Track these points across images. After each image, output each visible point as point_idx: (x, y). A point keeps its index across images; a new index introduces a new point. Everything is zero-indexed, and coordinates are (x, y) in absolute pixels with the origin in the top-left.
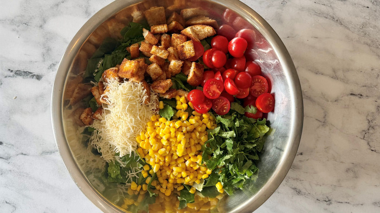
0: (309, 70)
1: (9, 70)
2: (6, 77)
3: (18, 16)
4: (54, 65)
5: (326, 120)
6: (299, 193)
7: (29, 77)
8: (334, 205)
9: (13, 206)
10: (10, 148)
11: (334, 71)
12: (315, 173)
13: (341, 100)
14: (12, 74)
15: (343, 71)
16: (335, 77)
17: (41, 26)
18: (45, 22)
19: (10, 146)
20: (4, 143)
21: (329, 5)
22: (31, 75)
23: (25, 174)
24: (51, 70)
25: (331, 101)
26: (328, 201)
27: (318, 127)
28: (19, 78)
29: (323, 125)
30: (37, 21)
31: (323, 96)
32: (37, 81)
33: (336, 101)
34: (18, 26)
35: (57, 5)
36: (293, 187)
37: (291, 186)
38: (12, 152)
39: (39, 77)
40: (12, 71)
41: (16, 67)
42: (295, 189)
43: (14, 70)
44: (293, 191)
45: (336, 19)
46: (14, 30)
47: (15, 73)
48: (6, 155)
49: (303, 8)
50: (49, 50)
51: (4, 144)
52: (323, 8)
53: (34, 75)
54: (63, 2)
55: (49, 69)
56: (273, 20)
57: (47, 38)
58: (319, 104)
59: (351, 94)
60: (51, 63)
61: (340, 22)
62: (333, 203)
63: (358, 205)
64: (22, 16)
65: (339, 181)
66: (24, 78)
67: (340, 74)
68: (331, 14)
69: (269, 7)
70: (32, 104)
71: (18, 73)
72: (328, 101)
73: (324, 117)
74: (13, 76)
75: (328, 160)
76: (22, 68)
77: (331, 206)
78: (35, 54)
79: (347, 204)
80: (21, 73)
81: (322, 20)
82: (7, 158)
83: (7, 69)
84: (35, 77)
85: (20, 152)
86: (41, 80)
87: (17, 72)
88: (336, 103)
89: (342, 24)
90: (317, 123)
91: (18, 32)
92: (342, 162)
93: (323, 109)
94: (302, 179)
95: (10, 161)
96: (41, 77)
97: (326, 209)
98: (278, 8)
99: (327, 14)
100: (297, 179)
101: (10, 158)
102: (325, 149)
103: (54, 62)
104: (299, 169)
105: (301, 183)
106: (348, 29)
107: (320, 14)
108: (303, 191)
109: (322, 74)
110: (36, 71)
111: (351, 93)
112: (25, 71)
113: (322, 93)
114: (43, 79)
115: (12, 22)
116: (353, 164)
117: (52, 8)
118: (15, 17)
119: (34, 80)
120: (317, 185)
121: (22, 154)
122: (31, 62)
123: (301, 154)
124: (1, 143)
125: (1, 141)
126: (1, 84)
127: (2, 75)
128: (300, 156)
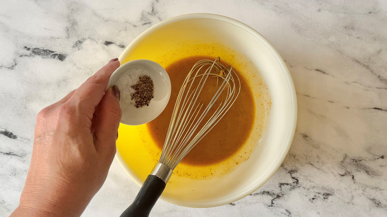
1: (26, 47)
2: (21, 56)
4: (80, 42)
6: (378, 204)
7: (49, 56)
10: (26, 143)
14: (28, 52)
19: (25, 141)
20: (18, 137)
22: (52, 54)
24: (76, 48)
28: (38, 58)
32: (59, 61)
36: (371, 197)
37: (369, 196)
38: (28, 148)
39: (61, 57)
40: (29, 49)
41: (34, 45)
42: (373, 200)
43: (31, 48)
44: (371, 202)
47: (33, 52)
48: (21, 152)
50: (74, 23)
51: (19, 139)
53: (56, 54)
55: (74, 47)
57: (72, 10)
60: (77, 40)
66: (43, 58)
70: (53, 89)
71: (36, 52)
74: (30, 55)
76: (41, 46)
78: (58, 28)
80: (40, 52)
82: (22, 156)
83: (23, 47)
84: (57, 56)
86: (64, 61)
87: (36, 50)
94: (382, 188)
95: (25, 158)
96: (65, 57)
100: (376, 188)
101: (25, 155)
103: (80, 39)
104: (379, 175)
105: (382, 193)
108: (383, 202)
110: (58, 50)
112: (45, 49)
114: (67, 59)
119: (56, 61)
122: (53, 38)
123: (383, 157)
124: (15, 137)
125: (14, 134)
126: (16, 64)
127: (16, 53)
128: (380, 160)
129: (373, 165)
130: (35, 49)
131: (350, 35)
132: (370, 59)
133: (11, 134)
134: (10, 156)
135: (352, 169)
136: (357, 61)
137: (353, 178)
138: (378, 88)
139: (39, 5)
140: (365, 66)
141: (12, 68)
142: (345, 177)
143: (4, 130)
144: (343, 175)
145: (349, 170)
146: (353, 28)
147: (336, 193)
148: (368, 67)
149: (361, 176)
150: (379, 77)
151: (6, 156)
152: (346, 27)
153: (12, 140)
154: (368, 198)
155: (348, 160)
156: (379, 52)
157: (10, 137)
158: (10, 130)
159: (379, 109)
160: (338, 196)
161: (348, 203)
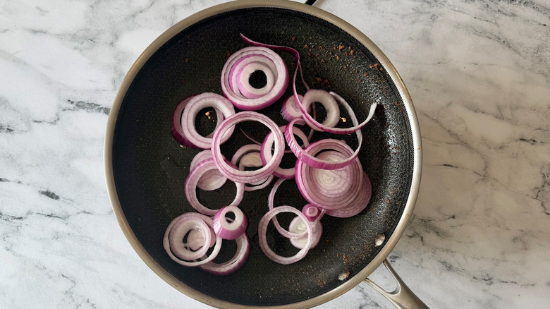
0: (466, 107)
1: (69, 101)
2: (64, 110)
3: (81, 30)
5: (487, 173)
6: (450, 268)
7: (94, 110)
8: (496, 285)
9: (72, 281)
10: (69, 204)
11: (499, 108)
12: (472, 243)
13: (508, 147)
14: (72, 106)
15: (511, 108)
16: (500, 117)
17: (112, 44)
18: (117, 38)
19: (69, 201)
20: (60, 197)
21: (494, 21)
22: (97, 107)
23: (88, 239)
25: (494, 149)
26: (489, 280)
27: (476, 183)
28: (82, 112)
29: (483, 180)
30: (107, 37)
31: (484, 141)
32: (105, 115)
33: (500, 148)
34: (82, 43)
35: (134, 16)
36: (442, 260)
37: (439, 259)
38: (71, 209)
39: (108, 111)
40: (72, 102)
41: (78, 98)
42: (444, 263)
43: (75, 101)
44: (441, 265)
45: (502, 40)
46: (76, 48)
47: (77, 105)
48: (64, 213)
49: (458, 25)
50: (122, 75)
51: (61, 199)
52: (486, 26)
53: (102, 108)
54: (141, 12)
56: (419, 40)
57: (120, 60)
58: (478, 152)
59: (521, 139)
61: (507, 44)
62: (495, 282)
63: (528, 285)
64: (87, 30)
65: (503, 253)
66: (88, 112)
67: (507, 113)
68: (496, 33)
69: (414, 22)
71: (80, 105)
72: (490, 148)
73: (485, 169)
74: (74, 109)
75: (489, 226)
76: (85, 99)
77: (492, 286)
78: (104, 80)
79: (514, 284)
80: (85, 106)
81: (483, 41)
82: (65, 218)
83: (66, 100)
84: (102, 110)
85: (82, 209)
87: (80, 104)
88: (501, 150)
89: (510, 47)
90: (475, 177)
91: (81, 50)
92: (508, 229)
93: (483, 158)
94: (454, 250)
95: (68, 221)
97: (485, 291)
98: (426, 25)
99: (491, 34)
100: (447, 250)
101: (68, 217)
102: (486, 211)
104: (450, 236)
105: (453, 256)
106: (519, 53)
107: (481, 33)
108: (456, 266)
109: (483, 113)
110: (104, 103)
111: (521, 137)
112: (90, 102)
113: (482, 138)
115: (74, 37)
116: (522, 231)
117: (127, 19)
118: (78, 32)
119: (102, 115)
120: (474, 258)
121: (85, 212)
122: (98, 90)
123: (453, 217)
124: (57, 198)
125: (57, 195)
126: (59, 119)
127: (59, 107)
128: (451, 220)
129: (444, 226)
130: (80, 102)
131: (418, 87)
132: (439, 112)
133: (53, 194)
134: (51, 218)
135: (421, 230)
136: (425, 115)
137: (422, 239)
138: (448, 143)
139: (83, 55)
140: (434, 119)
141: (54, 123)
142: (413, 238)
143: (45, 190)
144: (411, 237)
145: (417, 231)
146: (421, 80)
147: (404, 256)
148: (437, 121)
149: (430, 237)
150: (449, 131)
151: (48, 218)
152: (413, 79)
153: (54, 201)
154: (438, 261)
155: (416, 221)
156: (449, 104)
157: (52, 198)
158: (52, 191)
159: (449, 166)
160: (406, 258)
161: (417, 266)
